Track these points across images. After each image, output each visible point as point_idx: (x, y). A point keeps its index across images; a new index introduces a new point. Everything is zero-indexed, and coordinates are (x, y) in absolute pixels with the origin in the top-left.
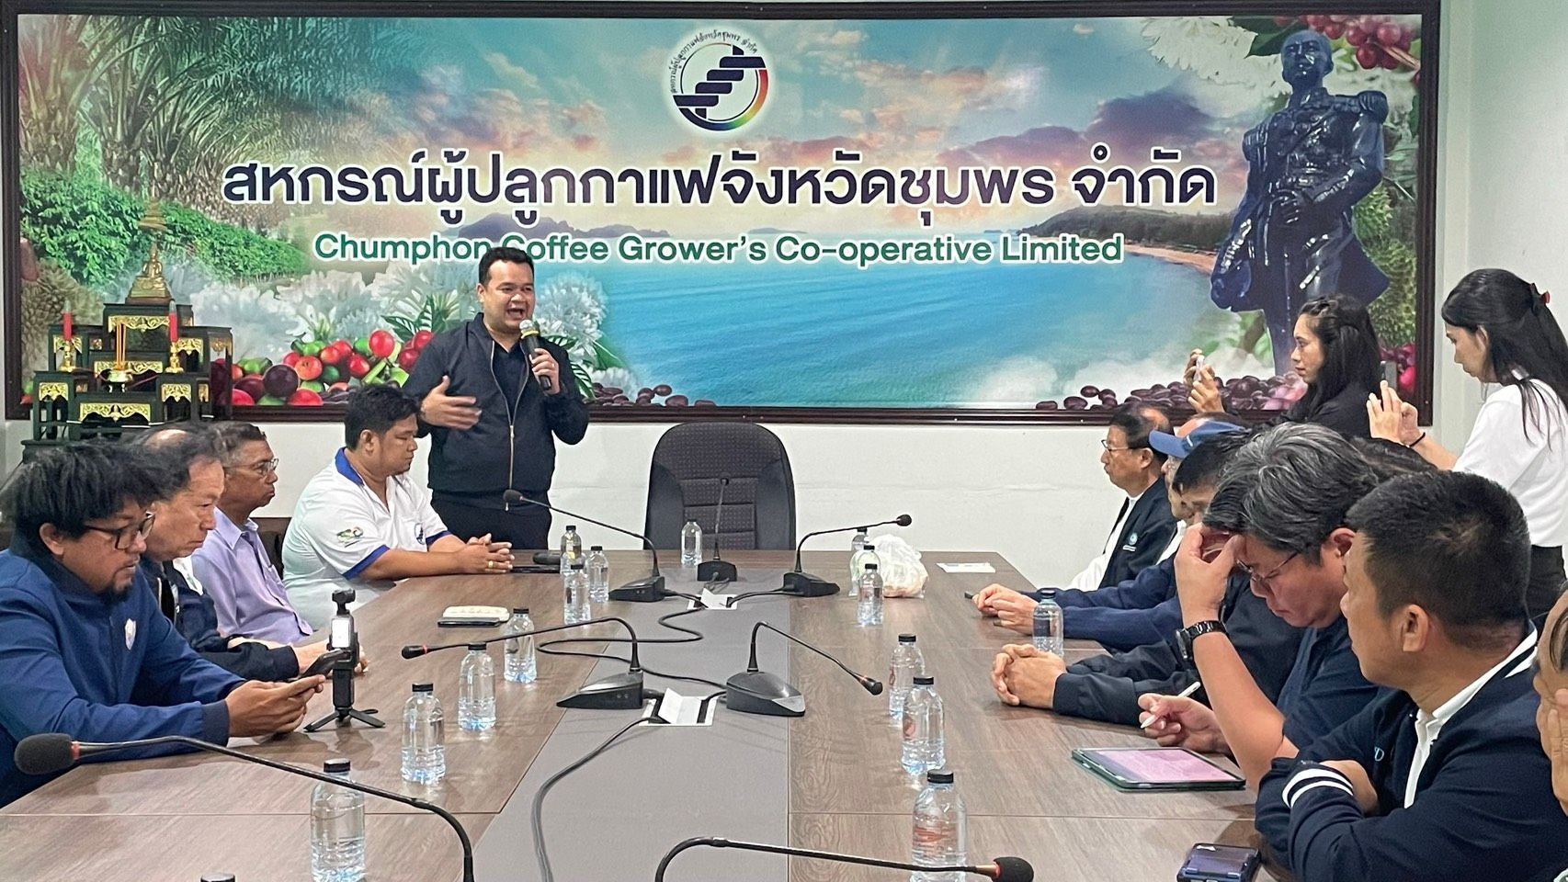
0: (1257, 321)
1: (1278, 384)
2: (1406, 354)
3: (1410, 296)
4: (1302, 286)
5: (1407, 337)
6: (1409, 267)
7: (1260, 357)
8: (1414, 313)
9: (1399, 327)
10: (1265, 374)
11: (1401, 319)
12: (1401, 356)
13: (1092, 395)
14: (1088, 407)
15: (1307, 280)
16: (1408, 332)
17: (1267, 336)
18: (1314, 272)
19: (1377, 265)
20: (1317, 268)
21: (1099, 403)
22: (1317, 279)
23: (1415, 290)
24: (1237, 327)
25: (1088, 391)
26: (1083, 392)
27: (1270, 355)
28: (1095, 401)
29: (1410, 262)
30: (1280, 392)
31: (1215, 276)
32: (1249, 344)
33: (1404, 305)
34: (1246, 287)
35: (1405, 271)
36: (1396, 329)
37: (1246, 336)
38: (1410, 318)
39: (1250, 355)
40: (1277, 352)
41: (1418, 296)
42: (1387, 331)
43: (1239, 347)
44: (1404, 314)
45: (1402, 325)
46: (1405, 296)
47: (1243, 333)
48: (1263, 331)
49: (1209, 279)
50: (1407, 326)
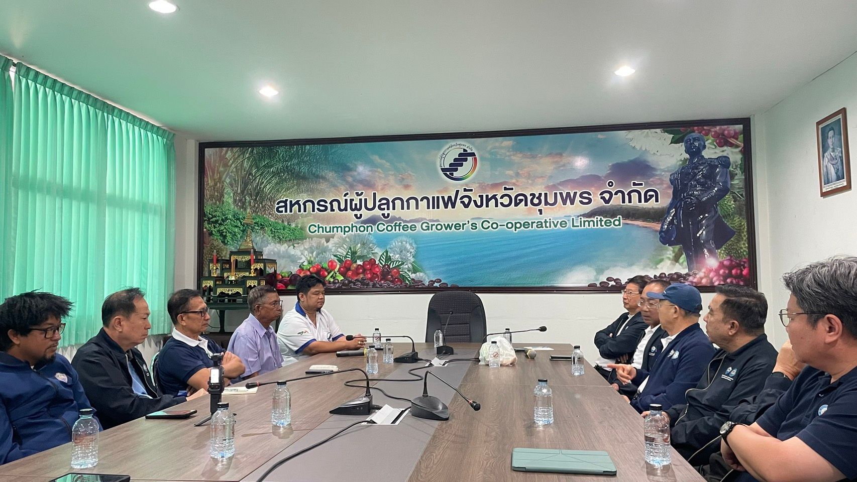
0: (679, 250)
1: (690, 275)
2: (745, 262)
3: (745, 238)
4: (698, 235)
5: (745, 256)
6: (743, 227)
7: (681, 264)
8: (747, 245)
9: (741, 251)
10: (684, 271)
11: (741, 248)
12: (742, 263)
13: (611, 281)
14: (610, 286)
15: (700, 233)
16: (745, 253)
17: (684, 256)
18: (703, 230)
19: (730, 226)
20: (704, 228)
21: (615, 284)
22: (704, 232)
23: (747, 236)
24: (671, 252)
25: (609, 279)
26: (607, 279)
27: (685, 263)
28: (613, 283)
29: (744, 224)
30: (691, 278)
31: (661, 232)
32: (676, 259)
33: (742, 242)
34: (674, 236)
35: (742, 228)
36: (739, 251)
37: (675, 256)
38: (745, 247)
39: (677, 264)
40: (689, 264)
41: (748, 238)
42: (735, 253)
43: (672, 260)
44: (742, 246)
45: (742, 250)
46: (742, 239)
47: (674, 254)
48: (682, 254)
49: (658, 233)
50: (744, 251)
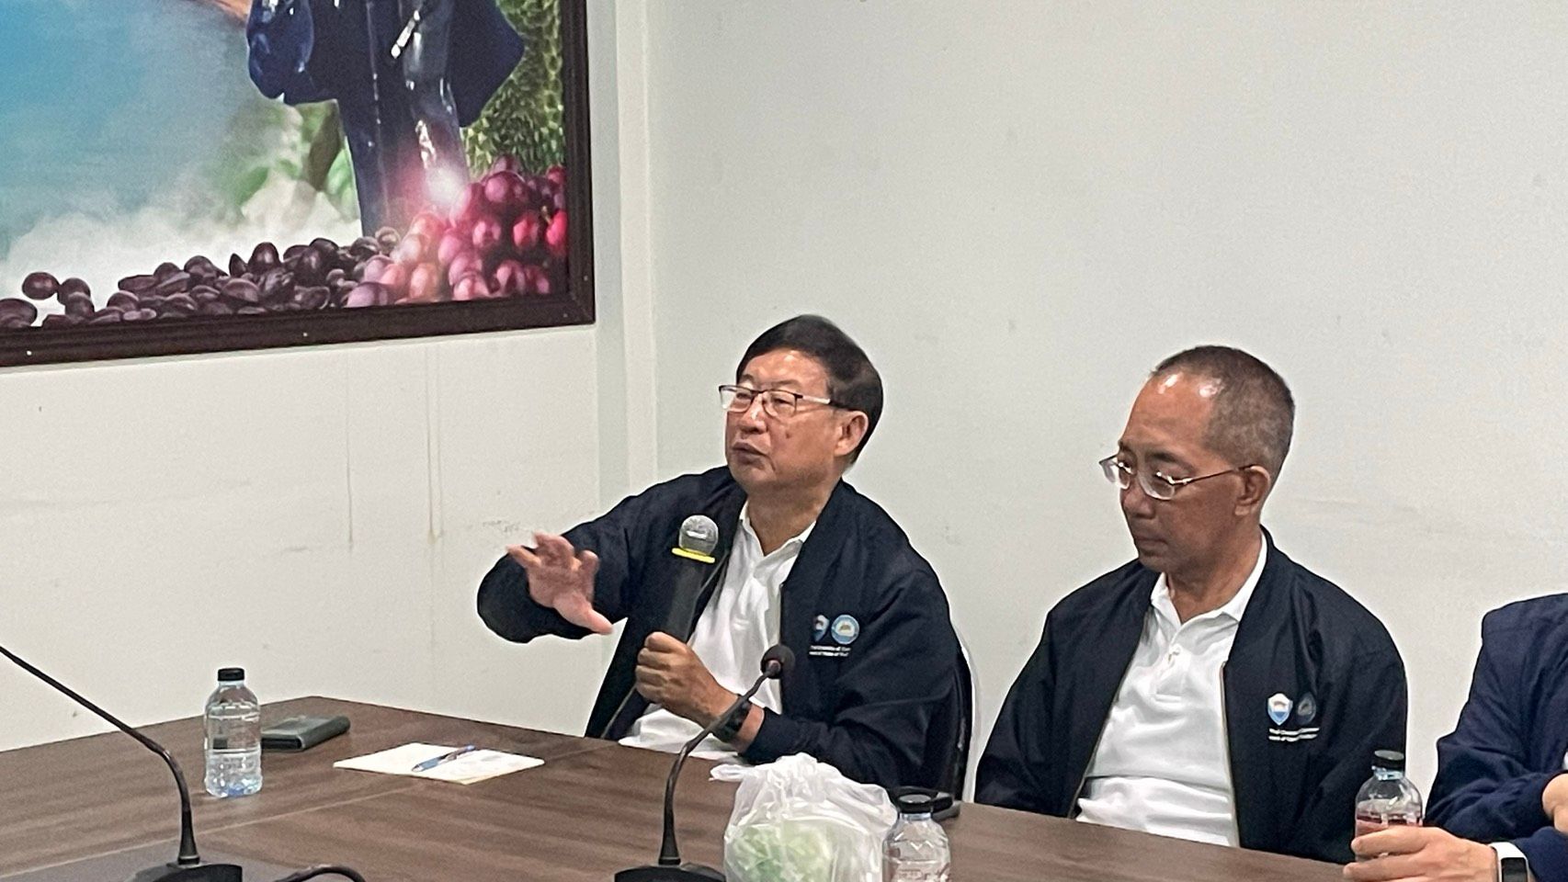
0: (329, 122)
1: (367, 255)
2: (553, 186)
3: (553, 74)
4: (396, 52)
5: (553, 155)
6: (549, 18)
7: (336, 198)
8: (560, 108)
9: (541, 135)
10: (346, 235)
11: (543, 120)
12: (546, 191)
13: (44, 295)
14: (38, 323)
15: (402, 41)
16: (554, 144)
17: (345, 155)
18: (412, 24)
19: (504, 13)
20: (417, 16)
21: (60, 310)
22: (418, 37)
23: (560, 63)
24: (296, 137)
25: (37, 285)
26: (28, 287)
27: (351, 194)
28: (51, 307)
29: (551, 7)
30: (371, 269)
31: (255, 27)
32: (316, 174)
33: (547, 93)
34: (307, 51)
35: (544, 25)
36: (537, 138)
37: (312, 155)
38: (555, 117)
39: (321, 195)
40: (364, 187)
41: (563, 74)
42: (523, 144)
43: (301, 178)
44: (547, 109)
45: (545, 131)
46: (546, 75)
47: (305, 149)
48: (338, 147)
49: (243, 34)
50: (552, 132)
